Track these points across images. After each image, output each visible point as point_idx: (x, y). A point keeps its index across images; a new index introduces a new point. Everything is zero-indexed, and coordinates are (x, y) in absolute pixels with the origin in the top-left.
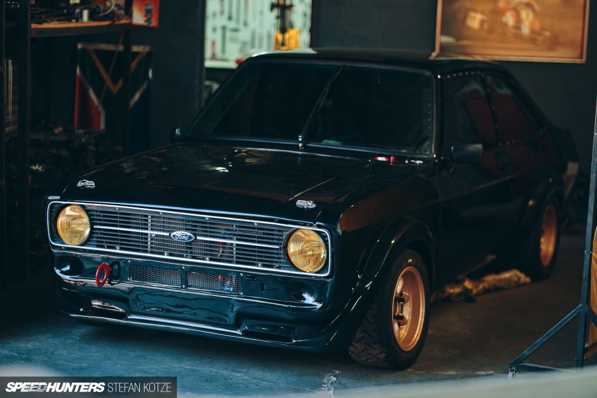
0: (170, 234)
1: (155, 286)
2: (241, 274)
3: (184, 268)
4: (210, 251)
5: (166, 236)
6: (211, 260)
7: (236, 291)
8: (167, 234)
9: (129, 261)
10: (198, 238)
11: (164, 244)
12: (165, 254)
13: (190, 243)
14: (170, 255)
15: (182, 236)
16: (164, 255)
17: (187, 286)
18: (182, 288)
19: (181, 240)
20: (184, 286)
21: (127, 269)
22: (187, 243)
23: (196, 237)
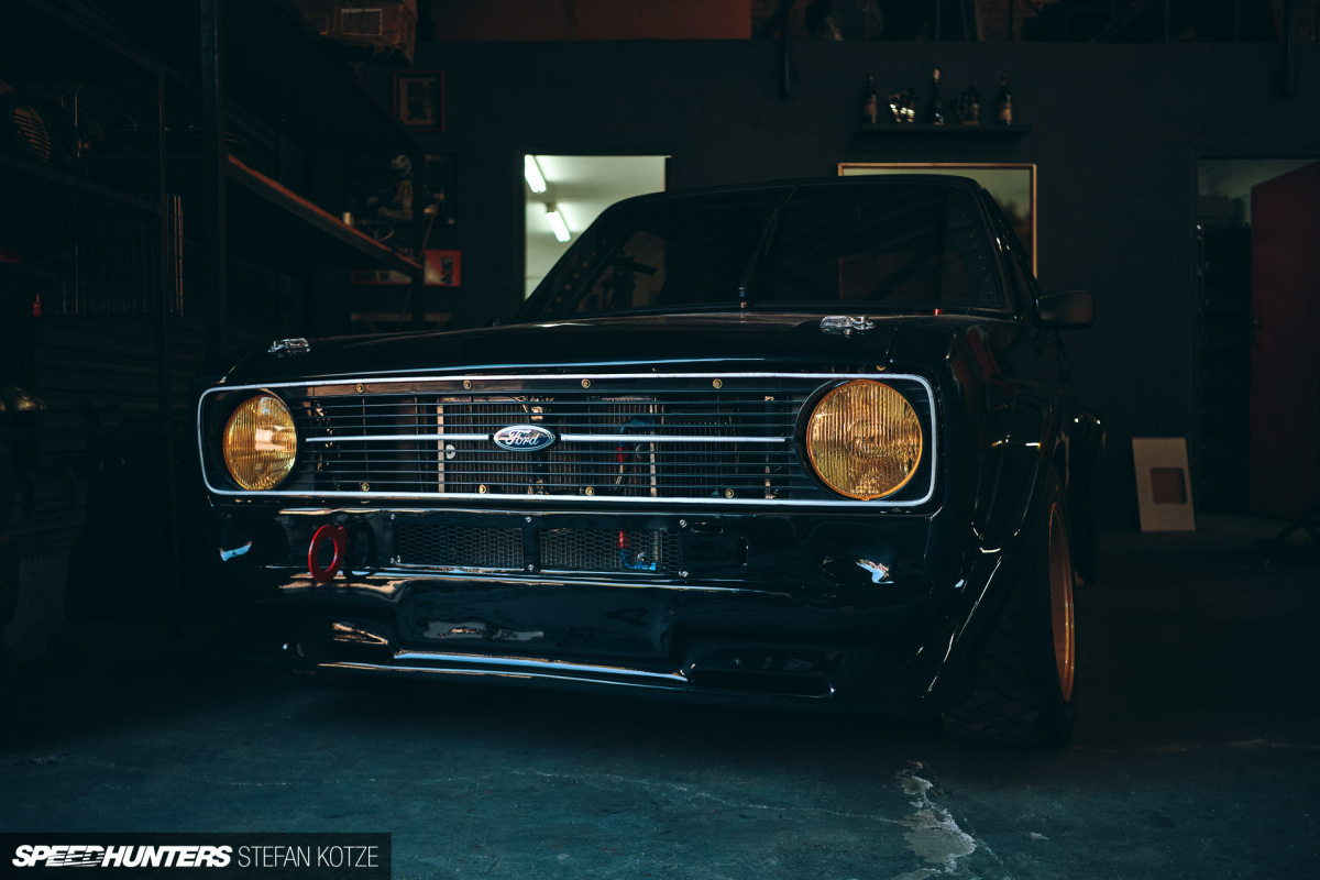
0: (491, 437)
1: (457, 573)
2: (683, 523)
3: (529, 519)
4: (596, 469)
5: (482, 441)
6: (597, 492)
7: (669, 570)
8: (485, 437)
9: (393, 517)
10: (564, 437)
11: (477, 464)
12: (481, 489)
13: (542, 454)
14: (492, 490)
15: (523, 435)
16: (478, 492)
17: (538, 567)
18: (527, 572)
19: (521, 446)
20: (531, 567)
21: (388, 535)
22: (534, 455)
23: (558, 437)
